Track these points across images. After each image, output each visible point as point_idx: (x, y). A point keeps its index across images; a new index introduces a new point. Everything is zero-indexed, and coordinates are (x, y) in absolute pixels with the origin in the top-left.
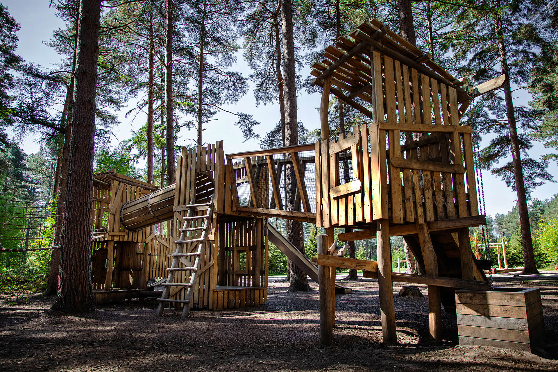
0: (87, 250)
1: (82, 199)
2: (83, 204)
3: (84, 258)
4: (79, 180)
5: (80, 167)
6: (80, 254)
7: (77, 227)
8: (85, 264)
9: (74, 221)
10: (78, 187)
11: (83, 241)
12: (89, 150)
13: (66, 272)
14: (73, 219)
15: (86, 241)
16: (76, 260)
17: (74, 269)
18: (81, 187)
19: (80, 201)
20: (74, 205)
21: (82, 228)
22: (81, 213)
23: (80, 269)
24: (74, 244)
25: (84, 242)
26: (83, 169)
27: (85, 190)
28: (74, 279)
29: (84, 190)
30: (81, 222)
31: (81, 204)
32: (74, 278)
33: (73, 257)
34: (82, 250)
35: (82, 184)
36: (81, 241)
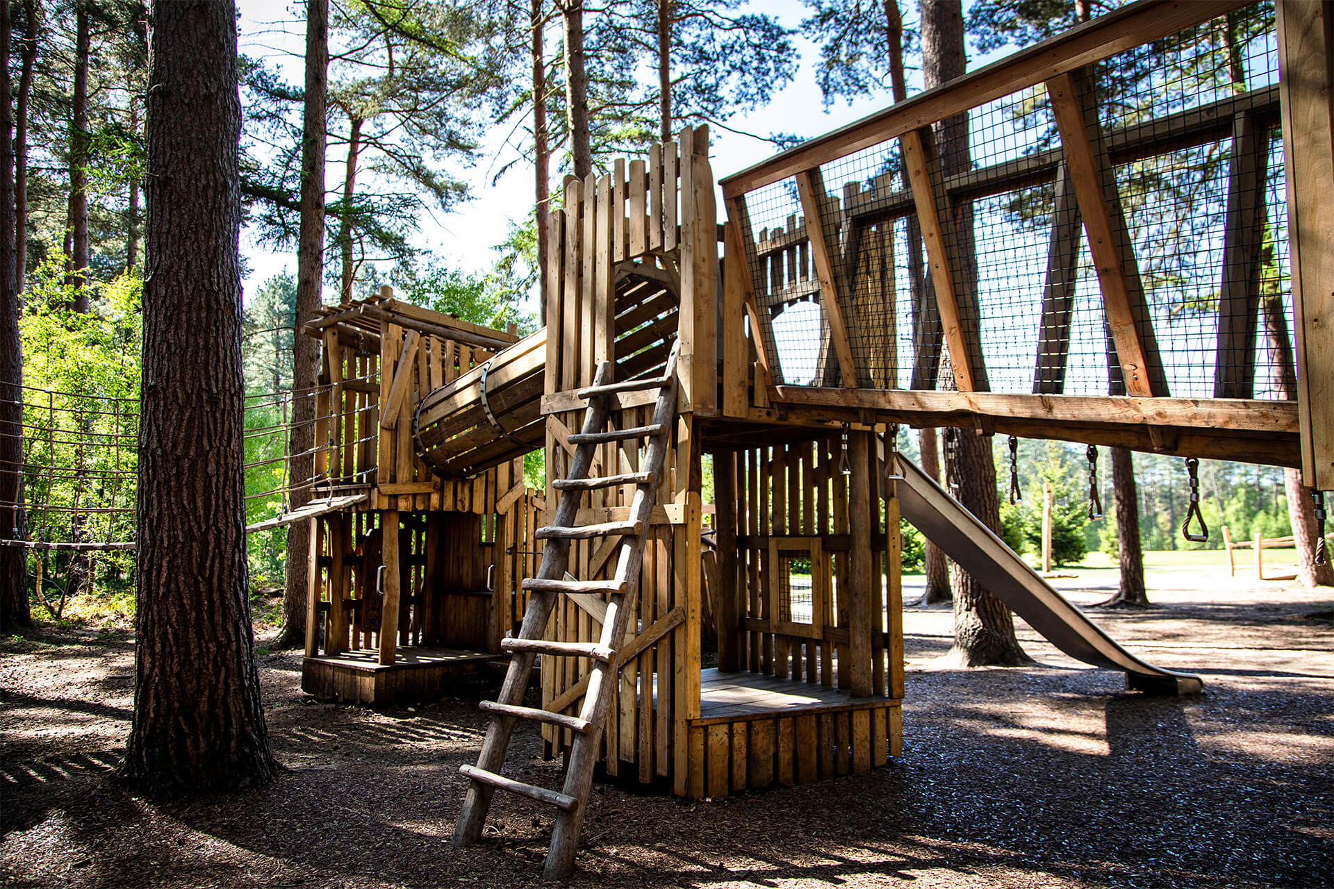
0: (227, 563)
1: (193, 378)
2: (199, 396)
3: (216, 596)
4: (178, 307)
5: (181, 259)
6: (197, 582)
7: (179, 482)
8: (218, 618)
9: (165, 461)
10: (176, 332)
11: (205, 534)
12: (211, 193)
13: (152, 647)
14: (164, 453)
15: (219, 531)
16: (182, 605)
17: (175, 635)
18: (188, 332)
19: (183, 384)
20: (165, 398)
21: (199, 485)
22: (190, 428)
23: (200, 635)
24: (172, 546)
25: (211, 538)
26: (189, 263)
27: (202, 344)
28: (178, 675)
29: (198, 345)
30: (193, 463)
31: (188, 396)
32: (175, 669)
33: (168, 591)
34: (201, 567)
35: (189, 320)
36: (197, 534)
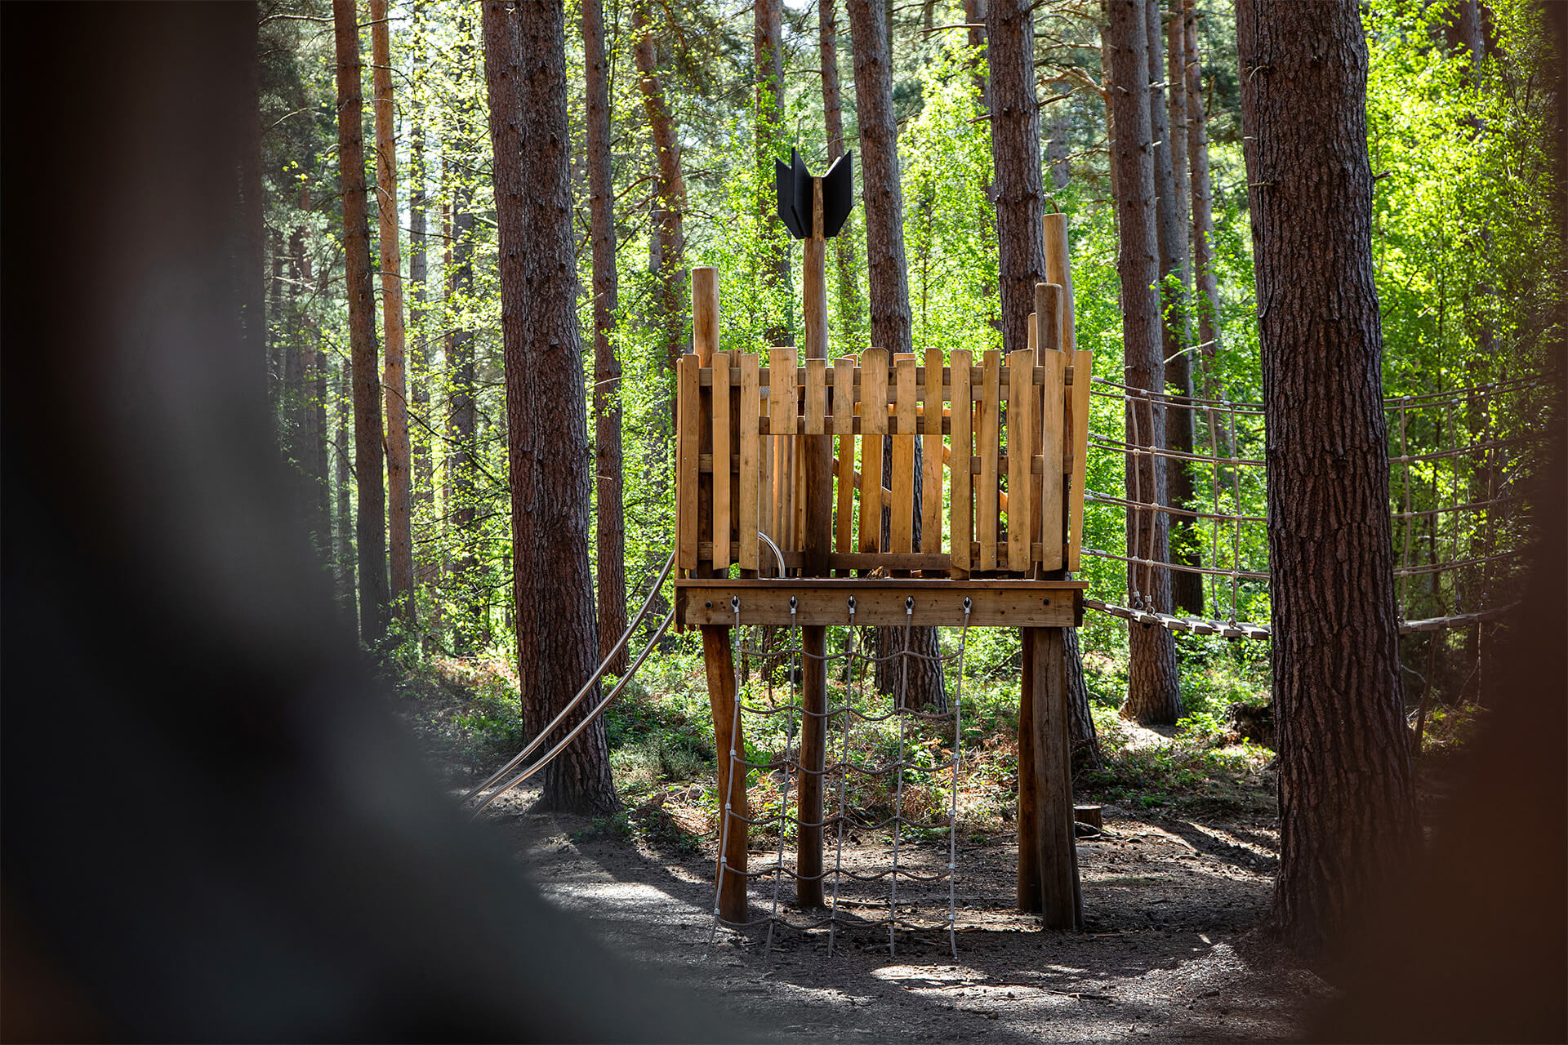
0: (1367, 673)
1: (1314, 437)
2: (1323, 461)
3: (1355, 714)
4: (1294, 348)
5: (1294, 286)
6: (1331, 696)
7: (1305, 571)
8: (1359, 742)
9: (1290, 545)
10: (1293, 381)
11: (1338, 636)
12: (1324, 191)
13: (1288, 773)
14: (1289, 535)
15: (1355, 631)
16: (1316, 724)
17: (1311, 759)
18: (1306, 379)
19: (1304, 447)
20: (1286, 466)
21: (1328, 574)
22: (1313, 502)
23: (1337, 762)
24: (1302, 650)
25: (1345, 640)
26: (1303, 289)
27: (1322, 392)
28: (1316, 808)
29: (1317, 394)
30: (1320, 546)
31: (1310, 461)
32: (1313, 802)
33: (1301, 705)
34: (1335, 676)
35: (1306, 364)
36: (1328, 636)
